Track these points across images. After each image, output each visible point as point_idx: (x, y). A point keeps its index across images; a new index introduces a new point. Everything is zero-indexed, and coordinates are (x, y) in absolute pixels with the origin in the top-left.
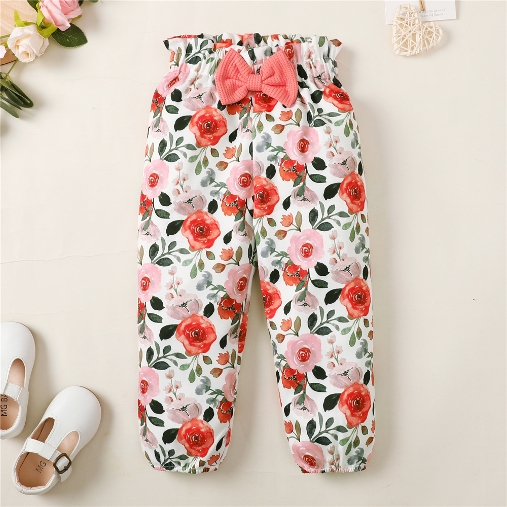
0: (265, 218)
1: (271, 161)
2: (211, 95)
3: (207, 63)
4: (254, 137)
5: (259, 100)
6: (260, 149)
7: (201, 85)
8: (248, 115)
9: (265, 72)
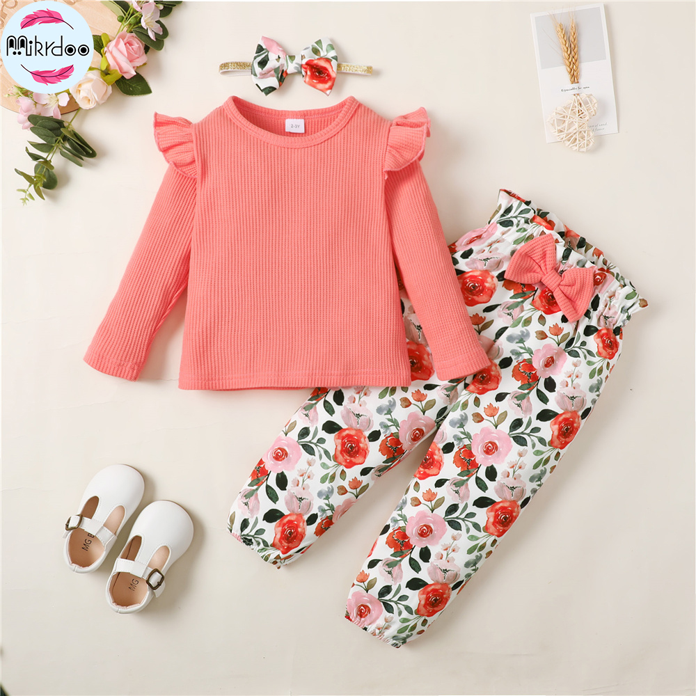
0: (474, 395)
1: (513, 354)
2: (499, 264)
3: (517, 231)
4: (515, 325)
5: (544, 297)
6: (510, 339)
7: (497, 249)
8: (523, 302)
9: (567, 278)
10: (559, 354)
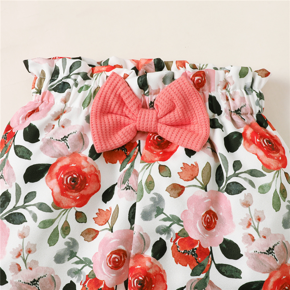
1: (161, 234)
2: (82, 138)
3: (80, 91)
4: (140, 197)
5: (151, 145)
6: (146, 216)
7: (68, 121)
8: (132, 166)
9: (161, 107)
10: (215, 201)
